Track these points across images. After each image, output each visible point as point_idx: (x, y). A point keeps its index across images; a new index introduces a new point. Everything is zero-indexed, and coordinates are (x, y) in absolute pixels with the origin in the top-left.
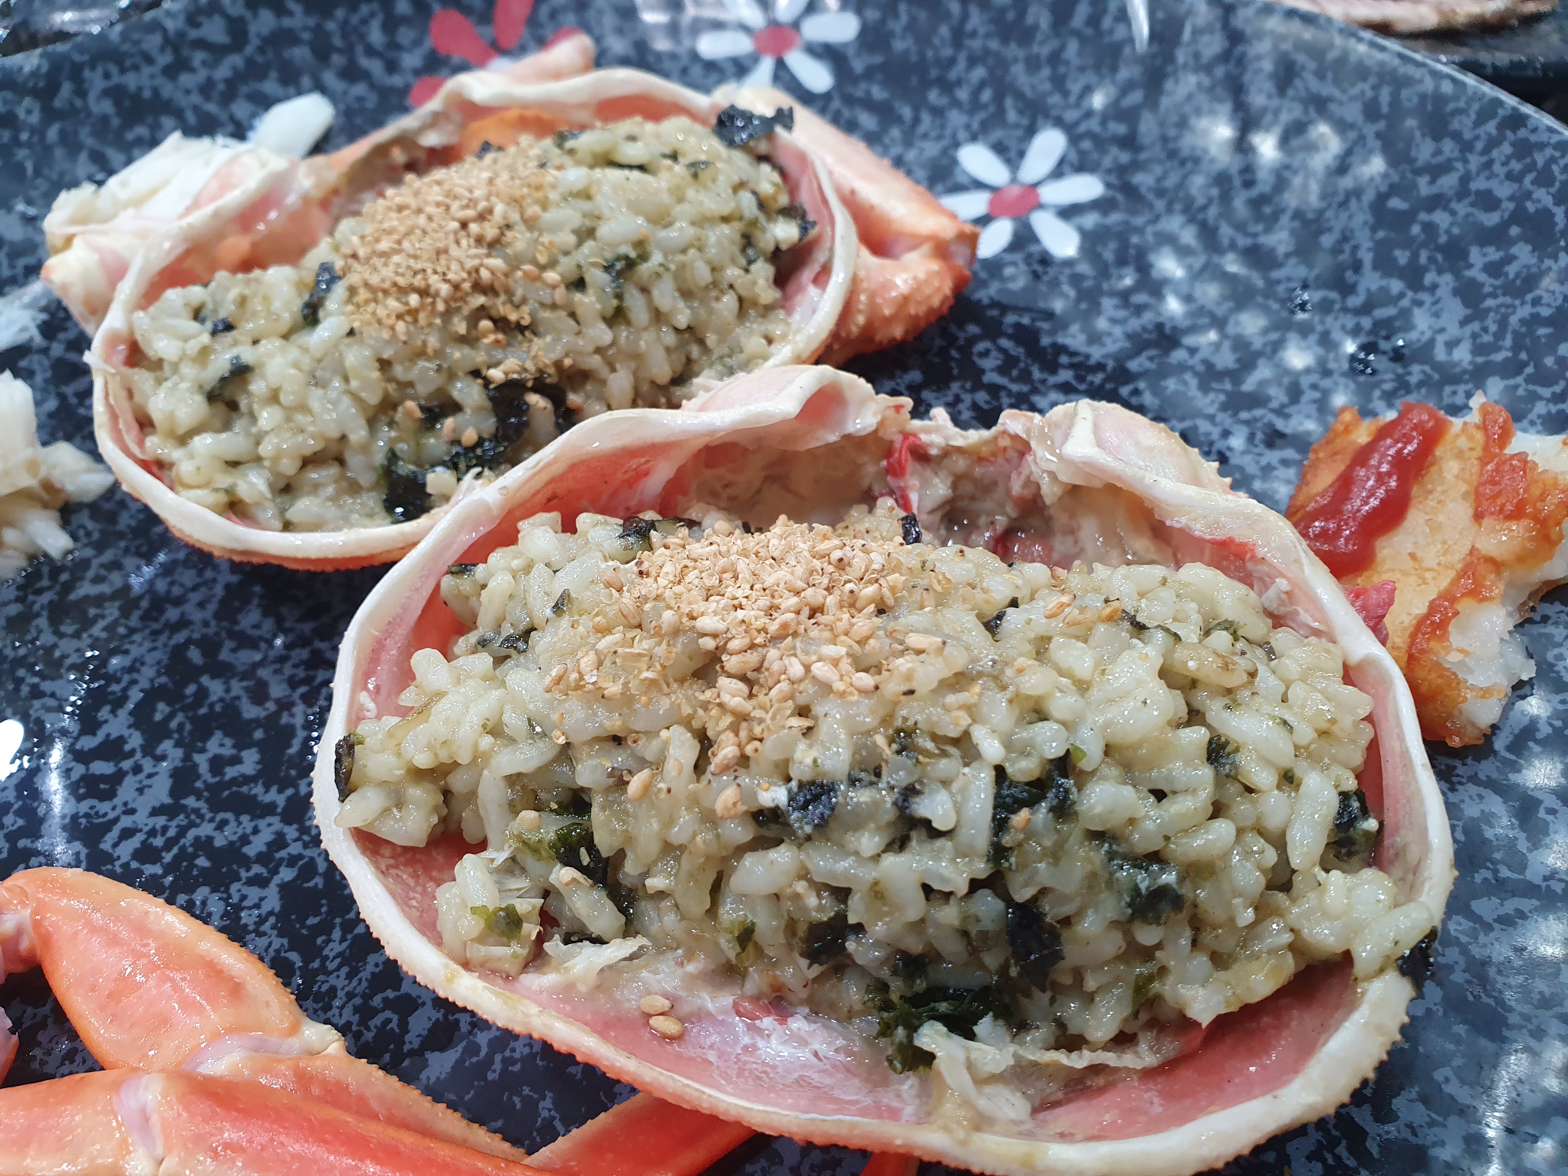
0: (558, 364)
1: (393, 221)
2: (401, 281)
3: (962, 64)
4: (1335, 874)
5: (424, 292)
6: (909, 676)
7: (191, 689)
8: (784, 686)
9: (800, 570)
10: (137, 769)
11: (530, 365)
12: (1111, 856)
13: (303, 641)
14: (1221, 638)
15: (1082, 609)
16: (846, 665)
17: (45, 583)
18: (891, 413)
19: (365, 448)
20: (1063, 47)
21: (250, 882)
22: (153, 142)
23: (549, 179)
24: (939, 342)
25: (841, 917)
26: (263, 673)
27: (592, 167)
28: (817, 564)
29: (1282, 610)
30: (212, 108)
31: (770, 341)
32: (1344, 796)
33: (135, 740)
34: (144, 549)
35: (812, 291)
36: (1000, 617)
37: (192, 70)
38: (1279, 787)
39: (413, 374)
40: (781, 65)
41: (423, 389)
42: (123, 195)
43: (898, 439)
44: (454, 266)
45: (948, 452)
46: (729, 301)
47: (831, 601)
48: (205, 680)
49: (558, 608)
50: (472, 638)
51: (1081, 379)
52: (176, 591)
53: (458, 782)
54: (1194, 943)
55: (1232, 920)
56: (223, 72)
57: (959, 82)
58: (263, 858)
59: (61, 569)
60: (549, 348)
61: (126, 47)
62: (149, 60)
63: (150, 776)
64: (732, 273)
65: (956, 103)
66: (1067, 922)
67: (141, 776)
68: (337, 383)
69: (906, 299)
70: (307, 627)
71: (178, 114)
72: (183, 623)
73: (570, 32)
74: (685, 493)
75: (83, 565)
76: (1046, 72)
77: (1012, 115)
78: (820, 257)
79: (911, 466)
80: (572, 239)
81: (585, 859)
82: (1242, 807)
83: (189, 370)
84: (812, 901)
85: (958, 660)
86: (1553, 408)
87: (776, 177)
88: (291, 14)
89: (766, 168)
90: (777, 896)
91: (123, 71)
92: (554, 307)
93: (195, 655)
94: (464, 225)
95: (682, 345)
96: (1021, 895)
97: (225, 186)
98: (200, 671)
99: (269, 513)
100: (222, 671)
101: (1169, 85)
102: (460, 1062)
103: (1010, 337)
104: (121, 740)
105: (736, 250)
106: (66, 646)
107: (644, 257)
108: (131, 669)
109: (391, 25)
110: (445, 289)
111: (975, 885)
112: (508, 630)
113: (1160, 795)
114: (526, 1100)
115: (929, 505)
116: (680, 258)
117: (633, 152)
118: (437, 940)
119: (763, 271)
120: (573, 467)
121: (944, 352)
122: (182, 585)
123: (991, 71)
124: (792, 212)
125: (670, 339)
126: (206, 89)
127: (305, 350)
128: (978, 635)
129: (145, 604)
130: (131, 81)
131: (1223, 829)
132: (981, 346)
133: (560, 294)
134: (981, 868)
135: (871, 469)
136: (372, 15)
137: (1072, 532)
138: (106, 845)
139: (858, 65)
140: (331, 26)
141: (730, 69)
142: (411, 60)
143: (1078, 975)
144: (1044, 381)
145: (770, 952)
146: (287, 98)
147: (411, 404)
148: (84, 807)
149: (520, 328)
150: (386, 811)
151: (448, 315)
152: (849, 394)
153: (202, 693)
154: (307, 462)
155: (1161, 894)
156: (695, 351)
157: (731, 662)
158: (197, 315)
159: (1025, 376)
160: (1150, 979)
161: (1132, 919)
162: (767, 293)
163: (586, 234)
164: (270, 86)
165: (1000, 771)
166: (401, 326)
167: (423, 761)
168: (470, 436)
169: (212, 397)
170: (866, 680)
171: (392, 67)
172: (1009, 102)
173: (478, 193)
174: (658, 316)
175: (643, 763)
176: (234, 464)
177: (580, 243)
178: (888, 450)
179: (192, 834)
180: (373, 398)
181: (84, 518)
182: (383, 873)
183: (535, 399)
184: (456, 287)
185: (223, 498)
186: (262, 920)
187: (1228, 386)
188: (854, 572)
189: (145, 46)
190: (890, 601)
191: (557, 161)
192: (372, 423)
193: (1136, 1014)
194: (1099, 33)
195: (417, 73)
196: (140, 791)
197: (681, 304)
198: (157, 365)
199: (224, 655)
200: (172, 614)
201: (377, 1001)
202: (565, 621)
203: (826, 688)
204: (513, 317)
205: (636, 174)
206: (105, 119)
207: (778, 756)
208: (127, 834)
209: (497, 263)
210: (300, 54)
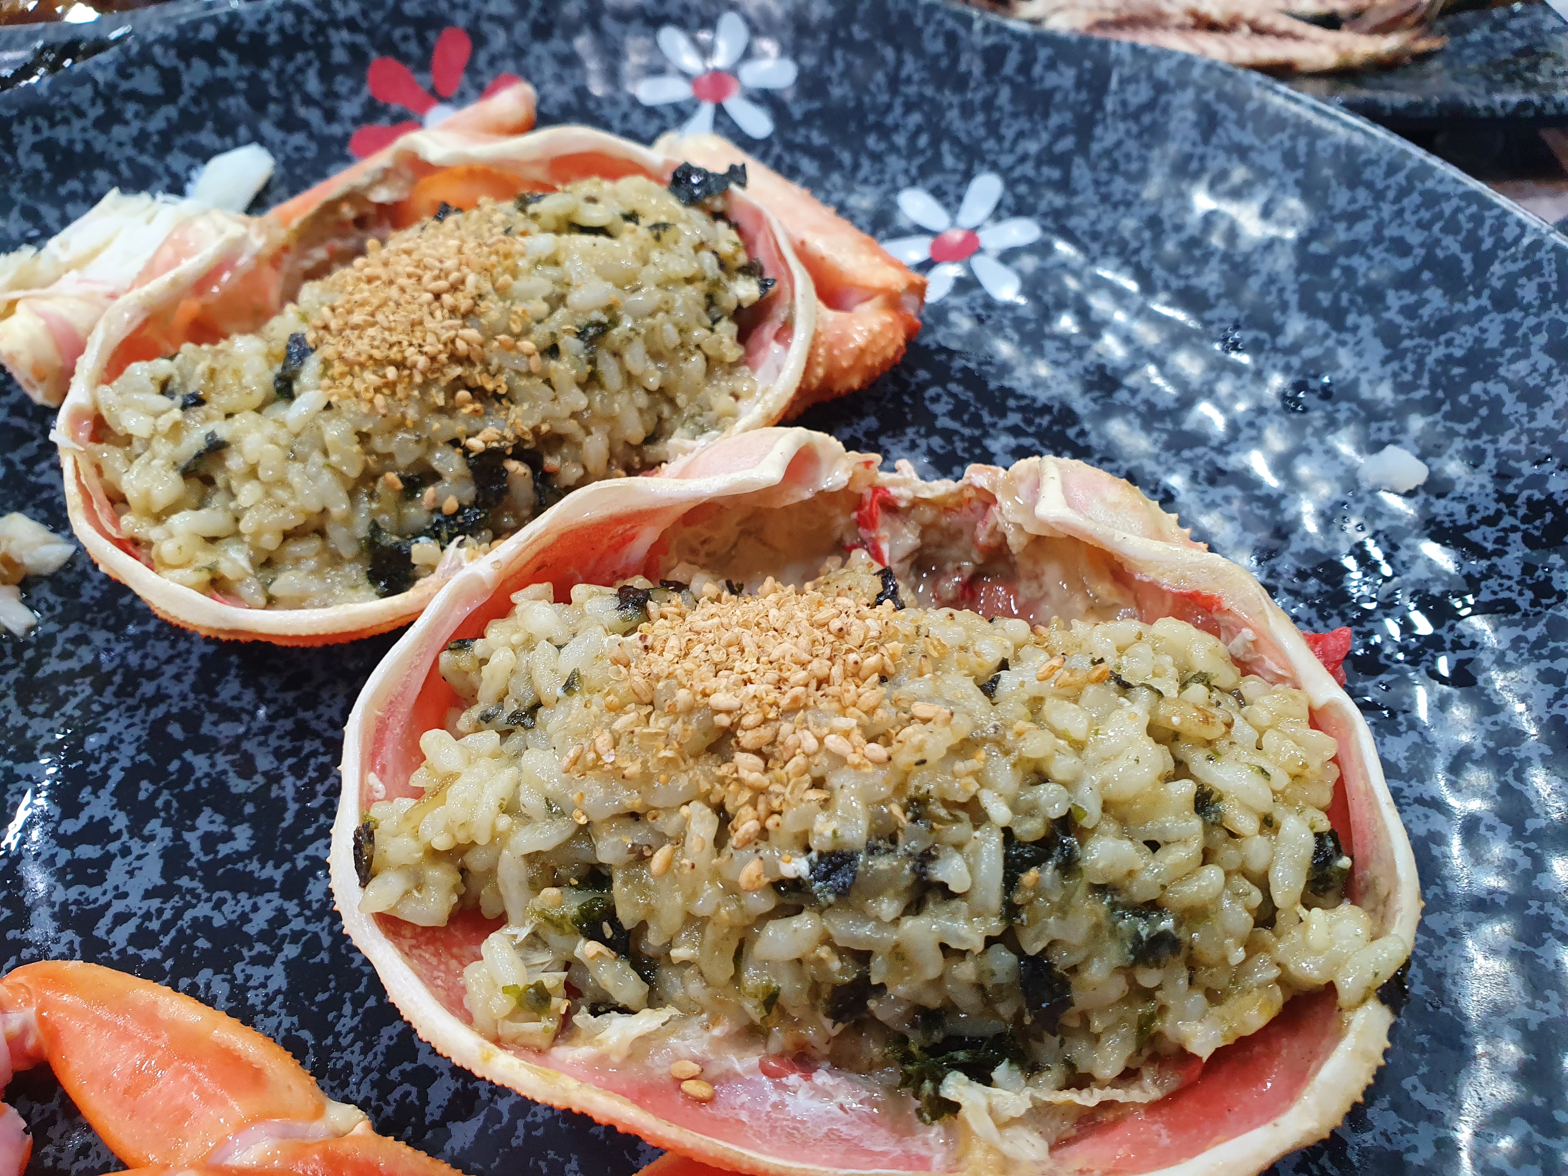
0: (535, 431)
1: (364, 292)
2: (377, 354)
3: (898, 110)
4: (1316, 911)
5: (400, 365)
6: (920, 748)
7: (174, 765)
8: (799, 760)
9: (804, 641)
10: (125, 851)
11: (509, 433)
12: (1113, 906)
13: (287, 712)
14: (1197, 691)
15: (1072, 672)
16: (857, 737)
17: (10, 661)
18: (861, 468)
19: (347, 521)
20: (996, 94)
21: (254, 961)
22: (92, 199)
23: (518, 247)
24: (891, 388)
25: (864, 979)
26: (248, 746)
27: (557, 232)
28: (818, 633)
29: (1248, 657)
30: (145, 160)
31: (736, 397)
32: (1319, 837)
33: (121, 821)
34: (112, 621)
35: (775, 348)
36: (995, 681)
37: (126, 123)
38: (1261, 832)
39: (392, 447)
40: (720, 110)
41: (403, 461)
42: (65, 257)
43: (868, 493)
44: (430, 338)
45: (916, 503)
46: (697, 361)
47: (837, 671)
48: (188, 755)
49: (569, 687)
50: (475, 713)
51: (1029, 422)
52: (150, 664)
53: (476, 861)
54: (1191, 981)
55: (1225, 959)
56: (157, 123)
57: (896, 127)
58: (265, 936)
59: (27, 645)
60: (525, 416)
61: (56, 99)
62: (81, 114)
63: (139, 857)
64: (698, 334)
65: (893, 149)
66: (1074, 970)
67: (130, 858)
68: (317, 457)
69: (862, 351)
70: (289, 697)
71: (113, 168)
72: (160, 697)
73: (509, 81)
74: (666, 553)
75: (48, 640)
76: (980, 118)
77: (949, 161)
78: (780, 314)
79: (882, 518)
80: (544, 307)
81: (608, 932)
82: (1229, 853)
83: (163, 448)
84: (835, 964)
85: (963, 727)
86: (1470, 444)
87: (733, 236)
88: (224, 64)
89: (722, 226)
90: (799, 961)
91: (53, 125)
92: (529, 374)
93: (175, 730)
94: (437, 296)
95: (652, 406)
96: (1033, 948)
97: (181, 253)
98: (183, 746)
99: (251, 589)
100: (206, 745)
101: (1098, 131)
102: (483, 1130)
103: (959, 382)
104: (106, 822)
105: (701, 310)
106: (38, 726)
107: (614, 322)
108: (110, 747)
109: (327, 73)
110: (422, 362)
111: (990, 941)
112: (511, 707)
113: (1154, 846)
114: (551, 1164)
115: (900, 554)
116: (649, 320)
117: (594, 215)
118: (468, 1019)
119: (727, 330)
120: (562, 536)
121: (896, 398)
122: (156, 658)
123: (927, 116)
124: (751, 270)
125: (642, 400)
126: (140, 141)
127: (283, 424)
128: (977, 701)
129: (118, 679)
130: (62, 134)
131: (1213, 875)
132: (932, 391)
133: (535, 362)
134: (995, 926)
135: (842, 521)
136: (309, 63)
137: (1036, 577)
138: (100, 931)
139: (797, 112)
140: (266, 75)
141: (671, 115)
142: (350, 109)
143: (1085, 1018)
144: (994, 425)
145: (796, 1014)
146: (224, 150)
147: (392, 476)
148: (73, 893)
149: (497, 397)
150: (407, 893)
151: (425, 386)
152: (821, 453)
153: (187, 769)
154: (288, 536)
155: (1161, 940)
156: (666, 411)
157: (746, 738)
158: (165, 388)
159: (976, 421)
160: (1152, 1018)
161: (1134, 964)
162: (732, 352)
163: (557, 301)
164: (207, 137)
165: (1007, 832)
166: (379, 400)
167: (442, 843)
168: (450, 504)
169: (187, 473)
170: (877, 750)
171: (331, 116)
172: (945, 147)
173: (449, 264)
174: (630, 379)
175: (663, 839)
176: (212, 540)
177: (553, 310)
178: (858, 502)
179: (189, 915)
180: (353, 472)
181: (45, 592)
182: (407, 955)
183: (515, 467)
184: (433, 359)
185: (206, 576)
186: (269, 999)
187: (1169, 426)
188: (853, 641)
189: (75, 99)
190: (891, 669)
191: (521, 227)
192: (352, 494)
193: (1139, 1052)
194: (1031, 81)
195: (356, 121)
196: (131, 873)
197: (651, 366)
198: (127, 440)
199: (206, 729)
200: (148, 688)
201: (394, 1074)
202: (577, 701)
203: (840, 760)
204: (490, 386)
205: (602, 239)
206: (36, 174)
207: (798, 829)
208: (121, 919)
209: (472, 333)
210: (236, 104)
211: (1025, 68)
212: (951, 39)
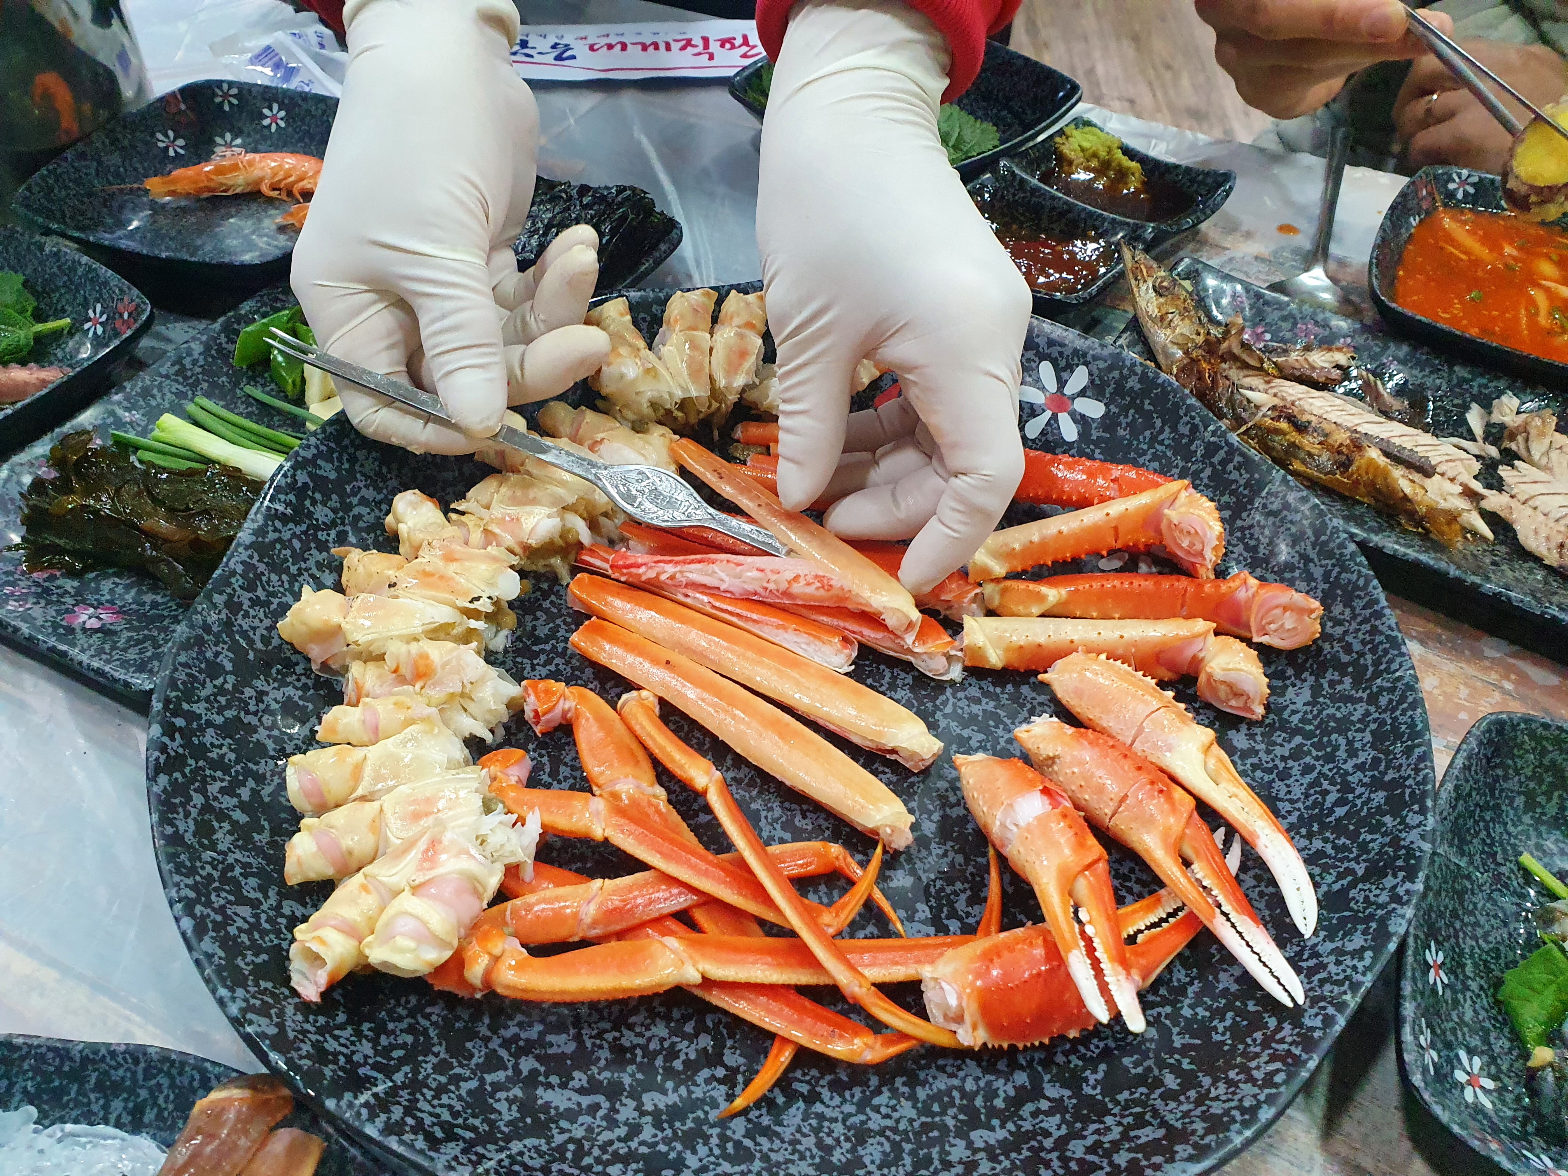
40: (1054, 417)
139: (1094, 433)
211: (1224, 463)
212: (1194, 429)
